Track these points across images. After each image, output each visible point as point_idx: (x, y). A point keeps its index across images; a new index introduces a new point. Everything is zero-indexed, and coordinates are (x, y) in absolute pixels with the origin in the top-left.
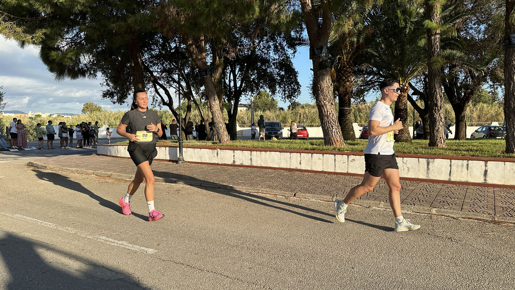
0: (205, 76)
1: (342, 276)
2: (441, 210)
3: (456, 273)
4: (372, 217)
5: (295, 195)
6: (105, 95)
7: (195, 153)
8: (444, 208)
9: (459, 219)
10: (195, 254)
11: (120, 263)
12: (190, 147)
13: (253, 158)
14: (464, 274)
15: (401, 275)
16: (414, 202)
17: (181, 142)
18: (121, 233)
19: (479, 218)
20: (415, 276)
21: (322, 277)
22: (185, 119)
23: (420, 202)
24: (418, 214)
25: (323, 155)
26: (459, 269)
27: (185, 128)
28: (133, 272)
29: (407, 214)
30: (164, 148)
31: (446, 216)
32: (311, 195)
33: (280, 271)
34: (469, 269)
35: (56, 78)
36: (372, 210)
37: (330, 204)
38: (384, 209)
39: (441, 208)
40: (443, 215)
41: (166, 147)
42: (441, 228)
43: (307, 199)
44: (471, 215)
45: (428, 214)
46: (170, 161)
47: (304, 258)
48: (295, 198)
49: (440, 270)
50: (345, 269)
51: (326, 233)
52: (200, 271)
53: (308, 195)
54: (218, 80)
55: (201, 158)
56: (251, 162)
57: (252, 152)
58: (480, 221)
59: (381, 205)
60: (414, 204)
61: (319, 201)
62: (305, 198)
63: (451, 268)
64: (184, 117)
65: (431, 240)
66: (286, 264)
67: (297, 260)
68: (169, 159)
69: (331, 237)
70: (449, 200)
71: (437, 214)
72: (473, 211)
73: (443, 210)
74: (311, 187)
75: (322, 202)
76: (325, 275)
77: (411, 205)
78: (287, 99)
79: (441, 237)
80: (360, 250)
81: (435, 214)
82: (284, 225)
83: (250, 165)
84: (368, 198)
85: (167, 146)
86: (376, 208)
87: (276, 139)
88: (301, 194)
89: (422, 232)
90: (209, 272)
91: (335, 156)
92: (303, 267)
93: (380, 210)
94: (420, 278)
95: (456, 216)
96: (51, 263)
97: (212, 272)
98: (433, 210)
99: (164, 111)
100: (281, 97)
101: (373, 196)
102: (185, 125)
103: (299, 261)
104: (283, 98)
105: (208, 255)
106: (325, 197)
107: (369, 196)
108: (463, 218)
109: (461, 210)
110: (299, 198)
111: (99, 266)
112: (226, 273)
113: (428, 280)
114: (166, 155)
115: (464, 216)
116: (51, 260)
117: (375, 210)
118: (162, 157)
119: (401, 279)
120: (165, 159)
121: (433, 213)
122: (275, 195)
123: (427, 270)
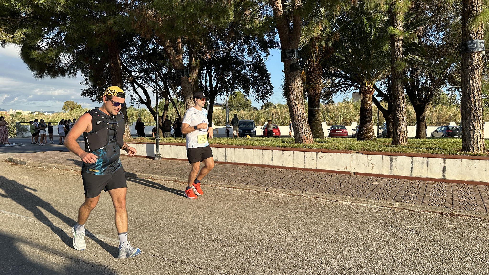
0: (181, 77)
1: (310, 267)
2: (403, 204)
3: (417, 263)
4: (339, 210)
5: (267, 190)
6: (84, 94)
7: (171, 149)
8: (406, 202)
9: (420, 212)
10: (170, 247)
11: (96, 256)
12: (166, 144)
13: (228, 154)
14: (424, 264)
15: (366, 265)
16: (378, 197)
17: (158, 139)
18: (98, 226)
19: (438, 211)
20: (379, 267)
21: (291, 268)
22: (162, 117)
23: (384, 196)
24: (382, 208)
25: (293, 152)
26: (420, 259)
27: (162, 126)
28: (108, 265)
29: (372, 208)
30: (142, 145)
31: (408, 210)
32: (282, 190)
33: (251, 262)
34: (429, 259)
35: (36, 76)
36: (339, 204)
37: (300, 198)
38: (350, 203)
39: (403, 202)
40: (405, 209)
41: (143, 143)
42: (404, 221)
43: (278, 194)
44: (431, 208)
45: (391, 207)
46: (147, 157)
47: (274, 250)
48: (267, 192)
49: (402, 261)
50: (313, 260)
51: (295, 226)
52: (174, 263)
53: (279, 189)
54: (195, 80)
55: (177, 154)
56: (226, 158)
57: (227, 149)
58: (439, 215)
59: (347, 199)
60: (378, 198)
61: (290, 195)
62: (277, 193)
63: (412, 258)
64: (161, 115)
65: (394, 232)
66: (257, 255)
67: (268, 252)
68: (146, 155)
69: (300, 230)
70: (411, 195)
71: (400, 207)
72: (433, 205)
73: (405, 204)
74: (282, 182)
75: (292, 196)
76: (294, 266)
77: (375, 199)
78: (260, 100)
79: (403, 229)
80: (327, 242)
81: (398, 208)
82: (255, 218)
83: (224, 161)
84: (335, 192)
85: (145, 143)
86: (343, 202)
87: (250, 137)
88: (273, 189)
89: (385, 225)
90: (182, 264)
91: (305, 153)
92: (274, 258)
93: (346, 204)
94: (384, 268)
95: (417, 210)
96: (27, 256)
97: (186, 264)
98: (396, 204)
99: (142, 110)
100: (254, 97)
101: (340, 190)
102: (162, 123)
103: (270, 253)
104: (256, 98)
105: (183, 247)
106: (295, 191)
107: (336, 191)
108: (423, 211)
109: (422, 204)
110: (271, 192)
111: (75, 259)
112: (199, 265)
113: (391, 270)
114: (143, 152)
115: (424, 210)
116: (28, 253)
117: (342, 204)
118: (139, 153)
119: (365, 269)
120: (142, 155)
121: (396, 207)
122: (248, 190)
123: (390, 261)
